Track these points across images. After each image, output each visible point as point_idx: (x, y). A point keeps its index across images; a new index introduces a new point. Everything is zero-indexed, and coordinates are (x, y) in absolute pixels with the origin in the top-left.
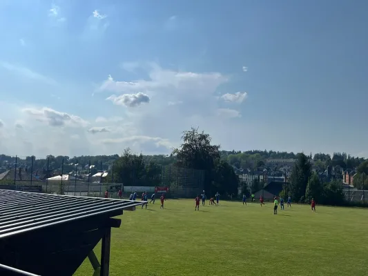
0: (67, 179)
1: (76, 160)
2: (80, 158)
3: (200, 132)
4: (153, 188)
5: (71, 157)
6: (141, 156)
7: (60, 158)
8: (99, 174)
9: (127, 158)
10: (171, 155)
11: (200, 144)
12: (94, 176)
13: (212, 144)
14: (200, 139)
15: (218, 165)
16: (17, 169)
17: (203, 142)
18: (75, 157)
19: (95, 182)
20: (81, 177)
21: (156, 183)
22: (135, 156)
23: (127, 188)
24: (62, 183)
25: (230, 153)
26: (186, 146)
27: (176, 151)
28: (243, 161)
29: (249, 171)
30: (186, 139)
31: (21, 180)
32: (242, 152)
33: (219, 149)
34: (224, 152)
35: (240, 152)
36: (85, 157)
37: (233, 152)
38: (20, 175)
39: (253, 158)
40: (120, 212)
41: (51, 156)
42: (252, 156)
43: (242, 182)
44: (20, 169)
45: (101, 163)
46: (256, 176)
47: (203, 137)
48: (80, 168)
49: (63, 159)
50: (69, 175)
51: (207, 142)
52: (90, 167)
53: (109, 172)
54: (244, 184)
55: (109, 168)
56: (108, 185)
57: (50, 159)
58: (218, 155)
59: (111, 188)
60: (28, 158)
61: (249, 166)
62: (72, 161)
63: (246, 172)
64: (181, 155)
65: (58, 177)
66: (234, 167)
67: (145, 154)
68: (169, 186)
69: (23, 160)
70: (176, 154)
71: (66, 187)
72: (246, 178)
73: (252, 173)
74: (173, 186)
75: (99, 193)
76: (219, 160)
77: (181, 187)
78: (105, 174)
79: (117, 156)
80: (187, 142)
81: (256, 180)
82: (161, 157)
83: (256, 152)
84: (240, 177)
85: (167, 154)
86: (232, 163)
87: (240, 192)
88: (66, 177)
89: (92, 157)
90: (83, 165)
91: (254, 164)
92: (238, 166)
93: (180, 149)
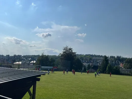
0: (21, 63)
1: (24, 57)
2: (25, 56)
3: (69, 47)
4: (52, 67)
5: (22, 55)
6: (48, 55)
8: (32, 62)
9: (43, 56)
10: (59, 55)
11: (69, 52)
12: (31, 62)
13: (73, 52)
14: (69, 50)
15: (76, 59)
16: (3, 59)
17: (70, 51)
18: (24, 55)
19: (31, 65)
20: (26, 63)
21: (53, 65)
22: (46, 55)
23: (43, 67)
25: (80, 55)
26: (64, 52)
27: (61, 54)
28: (84, 58)
29: (87, 62)
30: (64, 50)
31: (4, 63)
32: (84, 55)
34: (78, 55)
35: (83, 55)
36: (28, 56)
37: (81, 55)
38: (4, 62)
39: (88, 57)
40: (40, 76)
41: (15, 55)
42: (88, 56)
43: (84, 66)
44: (4, 59)
45: (33, 58)
46: (89, 64)
47: (70, 49)
48: (26, 59)
49: (19, 56)
50: (22, 62)
51: (72, 51)
52: (29, 59)
55: (36, 60)
56: (35, 66)
57: (15, 56)
58: (75, 55)
60: (7, 55)
61: (87, 60)
62: (23, 57)
63: (85, 62)
64: (62, 55)
65: (18, 63)
66: (81, 60)
67: (49, 55)
69: (5, 56)
70: (60, 55)
71: (20, 66)
72: (85, 64)
73: (88, 62)
74: (59, 67)
75: (32, 69)
76: (76, 58)
77: (62, 67)
78: (35, 62)
79: (39, 55)
80: (65, 51)
81: (89, 65)
82: (55, 56)
83: (89, 55)
84: (83, 64)
85: (57, 55)
87: (83, 69)
88: (20, 63)
89: (30, 56)
90: (27, 59)
91: (88, 59)
92: (83, 60)
93: (62, 53)
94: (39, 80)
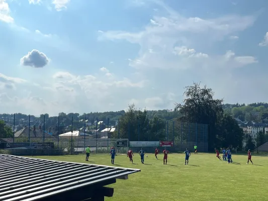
0: (77, 135)
1: (85, 117)
2: (89, 115)
3: (202, 87)
4: (157, 143)
5: (81, 114)
6: (145, 112)
7: (71, 115)
8: (106, 130)
9: (131, 114)
10: (175, 110)
11: (203, 99)
12: (103, 131)
13: (215, 98)
14: (202, 93)
15: (222, 119)
16: (32, 126)
17: (206, 96)
18: (85, 114)
19: (104, 137)
20: (90, 133)
21: (160, 138)
22: (140, 112)
23: (133, 143)
24: (72, 139)
25: (234, 106)
26: (189, 101)
27: (179, 106)
28: (248, 114)
29: (254, 123)
30: (188, 94)
31: (36, 137)
32: (246, 105)
33: (222, 103)
34: (228, 105)
35: (244, 105)
36: (95, 114)
37: (237, 106)
38: (35, 133)
39: (257, 111)
40: (113, 181)
41: (63, 113)
42: (257, 108)
43: (247, 135)
44: (34, 127)
45: (108, 118)
46: (261, 129)
47: (206, 92)
48: (90, 124)
49: (73, 116)
50: (80, 131)
51: (210, 96)
52: (99, 123)
53: (116, 128)
54: (249, 137)
55: (117, 124)
56: (113, 140)
57: (62, 116)
58: (220, 108)
59: (118, 143)
60: (42, 116)
61: (253, 118)
62: (81, 117)
63: (250, 124)
64: (184, 110)
65: (69, 134)
66: (237, 119)
68: (173, 140)
69: (38, 118)
70: (179, 109)
71: (76, 143)
72: (251, 131)
73: (257, 126)
74: (177, 140)
75: (106, 148)
76: (222, 114)
77: (185, 142)
78: (113, 130)
79: (123, 111)
80: (190, 97)
81: (260, 132)
82: (165, 111)
83: (260, 104)
84: (244, 129)
86: (236, 116)
87: (245, 144)
88: (76, 133)
89: (100, 113)
90: (92, 122)
91: (259, 117)
92: (242, 119)
93: (183, 104)
94: (110, 193)
